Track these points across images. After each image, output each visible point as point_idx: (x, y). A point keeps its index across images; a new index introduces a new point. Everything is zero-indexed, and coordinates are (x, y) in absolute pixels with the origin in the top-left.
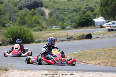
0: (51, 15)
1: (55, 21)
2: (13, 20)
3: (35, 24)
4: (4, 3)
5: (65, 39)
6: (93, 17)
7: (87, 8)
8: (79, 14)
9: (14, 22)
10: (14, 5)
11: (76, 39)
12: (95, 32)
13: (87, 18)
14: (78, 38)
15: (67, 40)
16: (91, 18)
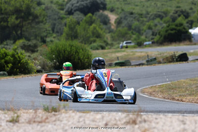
0: (119, 23)
1: (126, 33)
2: (57, 32)
3: (94, 38)
4: (44, 4)
5: (144, 62)
6: (188, 26)
7: (179, 12)
8: (165, 22)
9: (59, 34)
10: (60, 7)
11: (162, 61)
12: (192, 51)
13: (178, 28)
14: (165, 61)
15: (146, 63)
16: (184, 28)
